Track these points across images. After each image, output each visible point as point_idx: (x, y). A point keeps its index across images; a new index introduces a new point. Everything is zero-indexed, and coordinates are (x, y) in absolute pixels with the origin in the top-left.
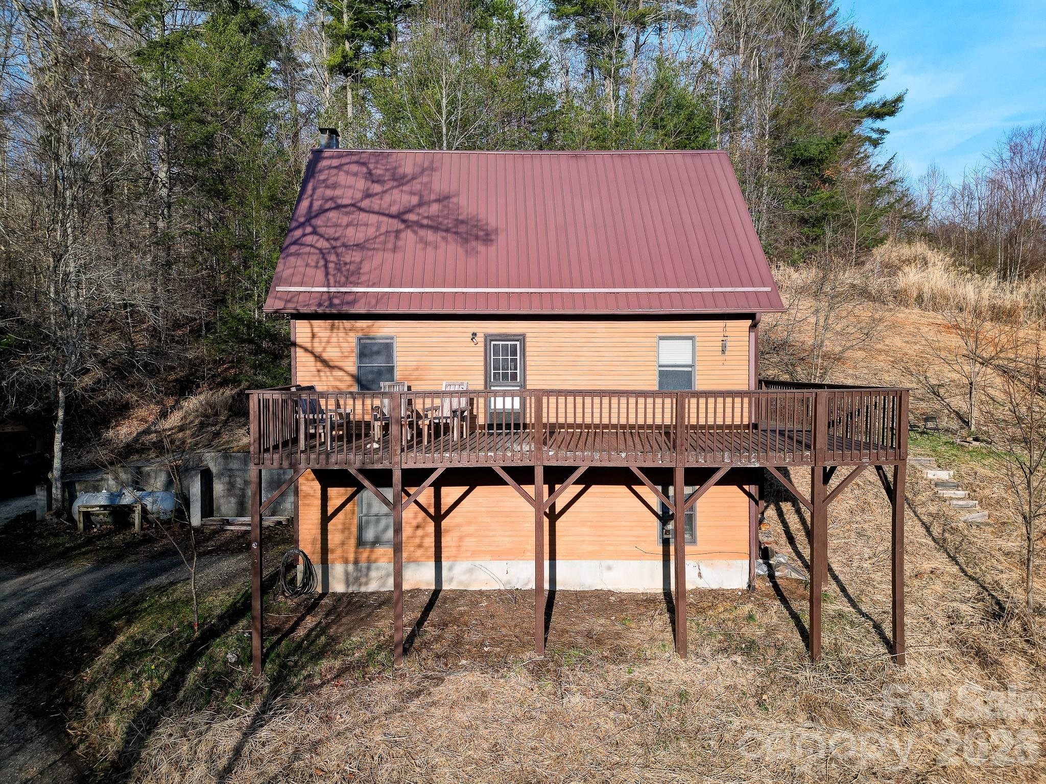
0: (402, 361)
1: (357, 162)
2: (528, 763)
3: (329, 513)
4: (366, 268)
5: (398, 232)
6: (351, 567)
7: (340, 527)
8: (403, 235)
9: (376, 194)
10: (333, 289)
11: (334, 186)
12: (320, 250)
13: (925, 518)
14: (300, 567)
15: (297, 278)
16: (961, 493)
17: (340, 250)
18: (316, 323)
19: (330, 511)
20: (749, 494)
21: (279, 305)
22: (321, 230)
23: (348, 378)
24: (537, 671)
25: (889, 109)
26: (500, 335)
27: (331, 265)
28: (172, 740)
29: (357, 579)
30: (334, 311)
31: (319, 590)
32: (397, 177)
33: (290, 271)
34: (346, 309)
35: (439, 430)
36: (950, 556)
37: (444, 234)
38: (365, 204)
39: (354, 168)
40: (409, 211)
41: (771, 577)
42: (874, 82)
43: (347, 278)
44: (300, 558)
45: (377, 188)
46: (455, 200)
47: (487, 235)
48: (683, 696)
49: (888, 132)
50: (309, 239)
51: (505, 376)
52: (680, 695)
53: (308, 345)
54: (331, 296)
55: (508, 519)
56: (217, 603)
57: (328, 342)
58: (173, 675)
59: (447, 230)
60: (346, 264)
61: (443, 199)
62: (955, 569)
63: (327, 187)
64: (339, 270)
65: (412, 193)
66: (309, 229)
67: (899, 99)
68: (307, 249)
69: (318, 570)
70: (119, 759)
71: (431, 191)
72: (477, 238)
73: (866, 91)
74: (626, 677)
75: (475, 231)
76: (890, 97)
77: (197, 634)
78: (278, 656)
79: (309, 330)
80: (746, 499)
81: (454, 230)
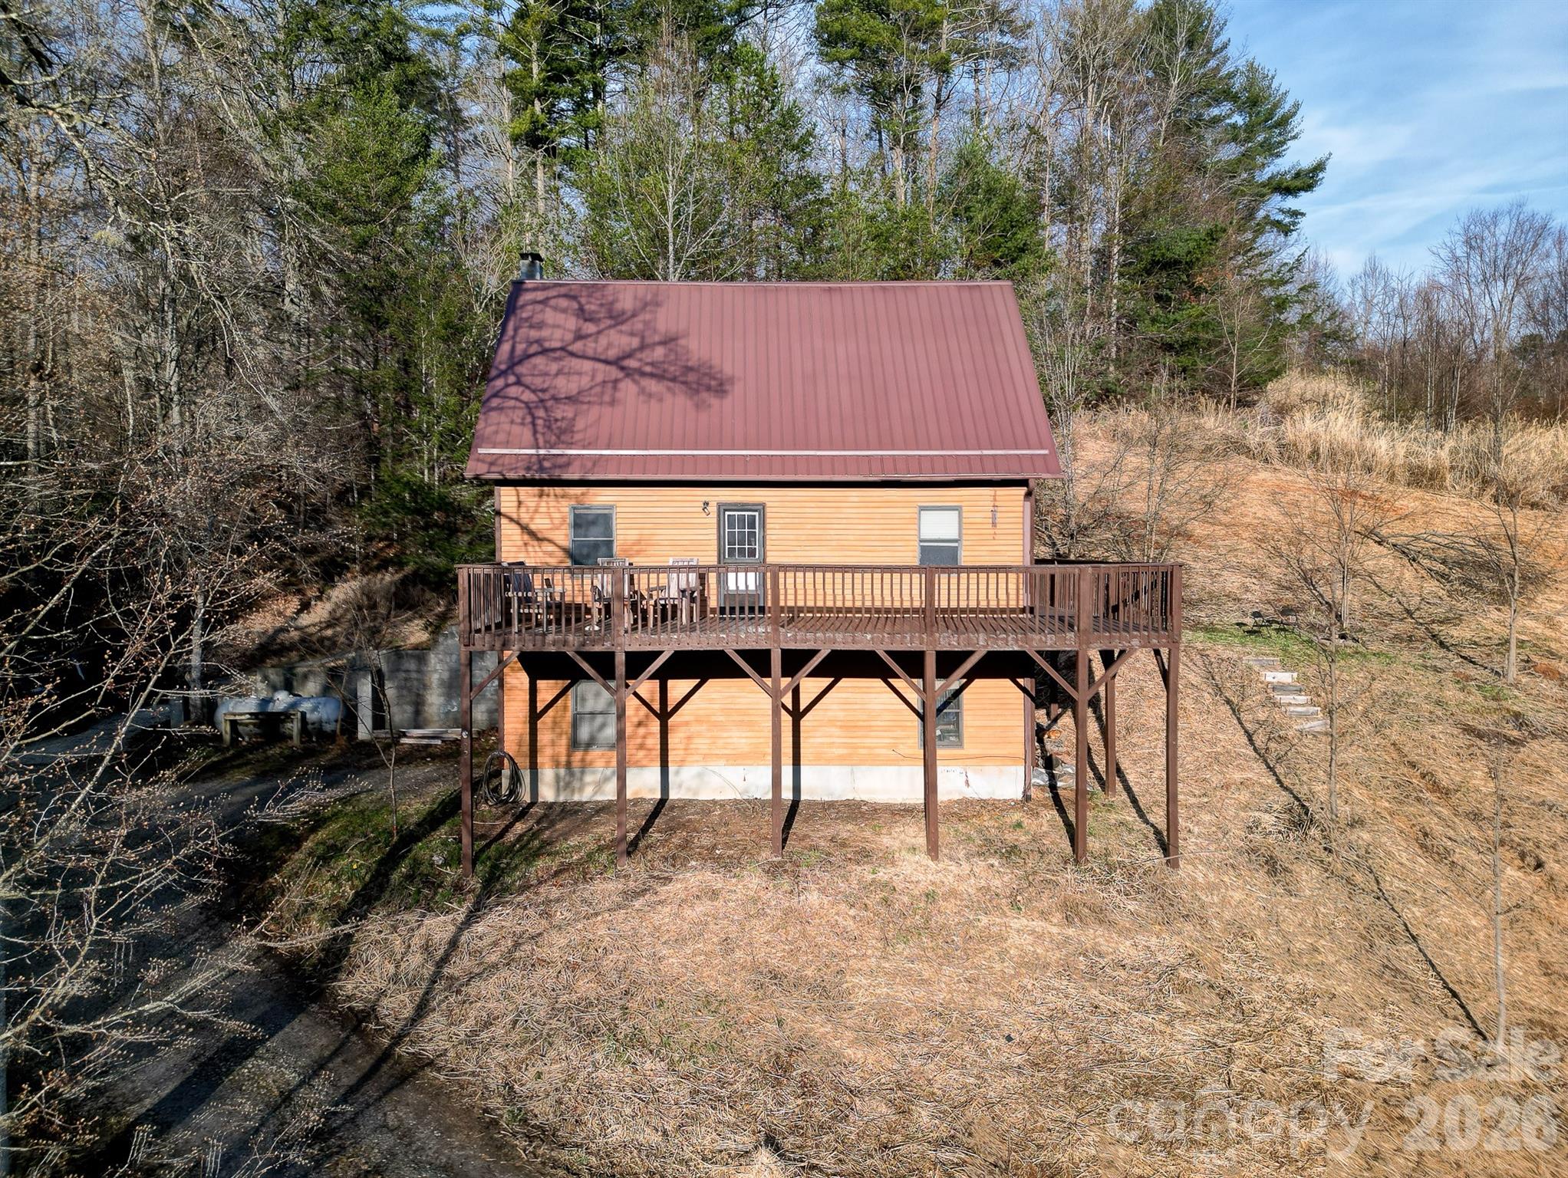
0: (623, 534)
1: (565, 296)
2: (761, 956)
3: (539, 710)
4: (580, 424)
5: (616, 381)
6: (562, 771)
7: (550, 725)
8: (622, 385)
9: (590, 335)
10: (542, 452)
11: (540, 326)
12: (526, 403)
13: (1248, 726)
14: (506, 772)
15: (501, 437)
16: (1302, 699)
17: (549, 404)
18: (523, 490)
19: (540, 707)
20: (1024, 689)
21: (481, 469)
22: (527, 380)
23: (561, 554)
24: (773, 871)
25: (1305, 180)
26: (736, 504)
27: (540, 422)
28: (382, 935)
29: (568, 785)
30: (545, 476)
31: (527, 798)
32: (615, 314)
33: (493, 428)
34: (557, 474)
35: (667, 614)
36: (1269, 767)
37: (671, 384)
38: (577, 347)
39: (564, 303)
40: (629, 355)
41: (1053, 787)
42: (1282, 143)
43: (558, 437)
44: (506, 761)
45: (590, 328)
46: (682, 342)
47: (721, 384)
48: (930, 896)
49: (1303, 214)
50: (513, 391)
51: (742, 552)
52: (927, 895)
53: (514, 516)
54: (541, 459)
55: (746, 718)
56: (411, 811)
57: (536, 511)
58: (373, 878)
59: (674, 380)
60: (556, 420)
61: (668, 341)
62: (1270, 780)
63: (531, 327)
64: (549, 428)
65: (632, 334)
66: (512, 379)
67: (1320, 167)
68: (512, 403)
69: (526, 776)
70: (326, 955)
71: (655, 331)
72: (709, 388)
73: (1271, 155)
74: (870, 877)
75: (706, 380)
76: (1307, 163)
77: (395, 838)
78: (489, 858)
79: (515, 498)
80: (1021, 694)
81: (682, 379)
